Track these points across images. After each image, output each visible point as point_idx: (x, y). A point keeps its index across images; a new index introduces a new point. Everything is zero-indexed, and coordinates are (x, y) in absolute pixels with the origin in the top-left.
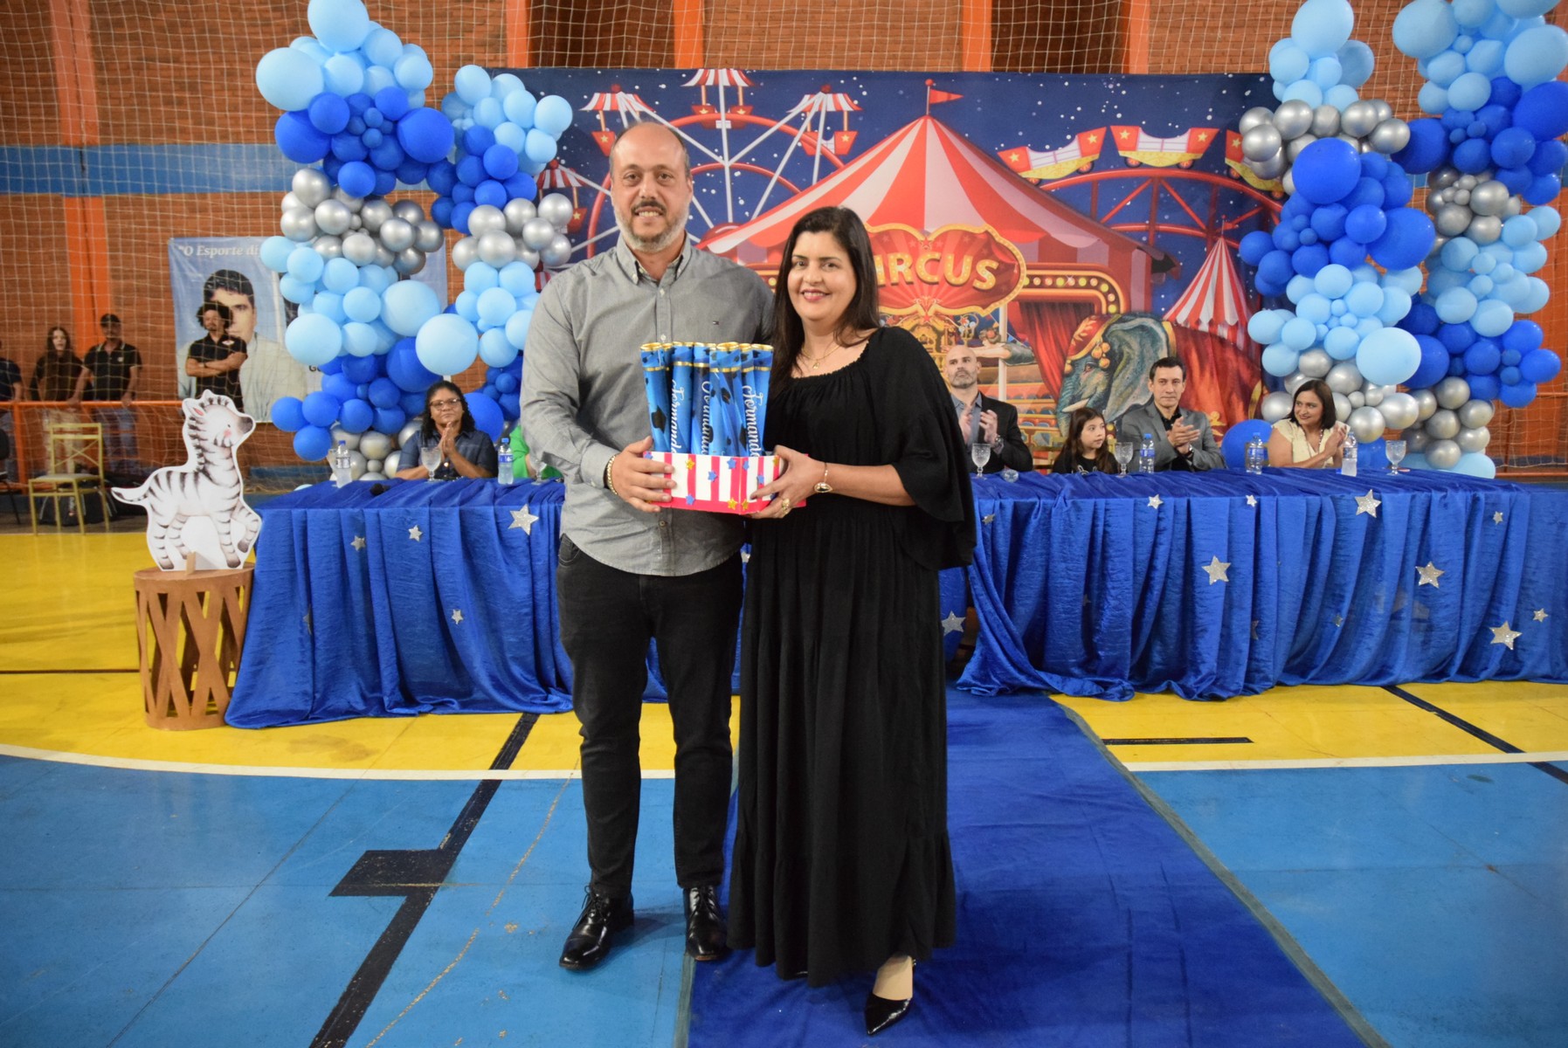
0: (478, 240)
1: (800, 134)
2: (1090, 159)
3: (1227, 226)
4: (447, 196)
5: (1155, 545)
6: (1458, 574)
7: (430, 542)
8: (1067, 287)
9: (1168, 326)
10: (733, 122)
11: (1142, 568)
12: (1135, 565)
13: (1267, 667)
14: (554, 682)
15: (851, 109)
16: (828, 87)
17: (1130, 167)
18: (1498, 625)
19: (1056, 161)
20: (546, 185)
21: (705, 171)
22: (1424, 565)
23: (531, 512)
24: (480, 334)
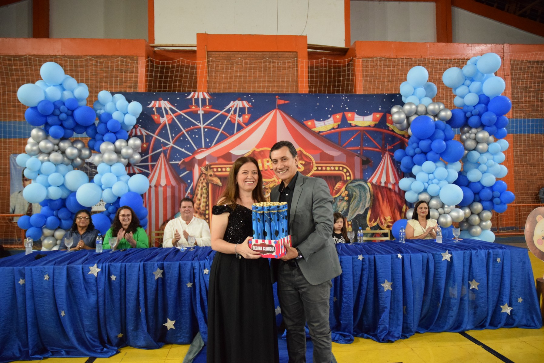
0: (103, 155)
1: (229, 115)
2: (337, 124)
3: (389, 147)
4: (93, 138)
5: (362, 275)
6: (485, 284)
7: (53, 281)
8: (331, 170)
9: (369, 184)
10: (204, 111)
11: (357, 286)
12: (353, 284)
13: (411, 326)
14: (106, 341)
15: (248, 106)
16: (240, 99)
17: (352, 126)
18: (503, 305)
19: (325, 125)
20: (133, 134)
21: (194, 129)
22: (472, 281)
23: (97, 267)
24: (103, 190)
